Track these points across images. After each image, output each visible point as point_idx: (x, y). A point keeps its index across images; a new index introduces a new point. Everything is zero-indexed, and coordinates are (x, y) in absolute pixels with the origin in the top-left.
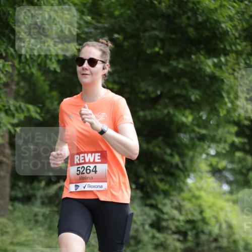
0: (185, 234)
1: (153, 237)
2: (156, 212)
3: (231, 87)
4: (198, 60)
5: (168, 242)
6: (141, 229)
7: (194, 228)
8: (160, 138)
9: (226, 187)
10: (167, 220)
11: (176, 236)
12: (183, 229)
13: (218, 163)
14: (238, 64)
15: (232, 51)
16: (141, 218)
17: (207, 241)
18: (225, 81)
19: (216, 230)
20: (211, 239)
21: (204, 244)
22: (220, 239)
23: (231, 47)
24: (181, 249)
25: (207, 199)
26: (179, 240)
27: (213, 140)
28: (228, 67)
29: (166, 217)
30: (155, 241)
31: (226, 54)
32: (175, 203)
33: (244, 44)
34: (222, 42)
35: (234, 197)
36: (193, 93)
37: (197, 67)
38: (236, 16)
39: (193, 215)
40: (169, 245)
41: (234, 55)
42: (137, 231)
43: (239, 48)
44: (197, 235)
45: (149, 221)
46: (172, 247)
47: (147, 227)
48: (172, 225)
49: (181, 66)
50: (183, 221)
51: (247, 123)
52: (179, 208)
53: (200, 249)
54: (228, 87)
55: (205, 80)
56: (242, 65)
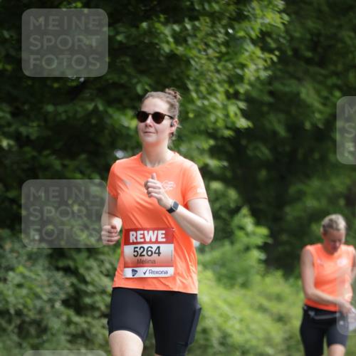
1: (69, 322)
2: (74, 280)
3: (202, 74)
5: (94, 331)
6: (48, 308)
8: (83, 156)
10: (92, 294)
14: (214, 34)
15: (205, 13)
16: (48, 290)
18: (193, 62)
23: (203, 5)
28: (196, 40)
29: (90, 288)
30: (72, 329)
31: (193, 18)
32: (108, 266)
35: (208, 257)
36: (139, 82)
37: (147, 41)
40: (96, 335)
41: (208, 20)
42: (41, 311)
43: (216, 7)
45: (63, 296)
47: (58, 305)
49: (120, 38)
51: (228, 133)
54: (197, 73)
55: (159, 61)
56: (221, 37)
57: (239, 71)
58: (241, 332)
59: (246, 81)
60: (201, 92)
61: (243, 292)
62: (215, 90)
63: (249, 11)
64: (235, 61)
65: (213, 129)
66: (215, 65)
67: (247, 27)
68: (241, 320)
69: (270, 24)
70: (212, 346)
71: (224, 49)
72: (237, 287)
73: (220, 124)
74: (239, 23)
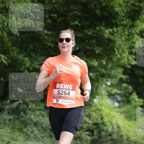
0: (92, 131)
3: (120, 46)
4: (101, 30)
5: (83, 136)
7: (98, 128)
9: (117, 104)
11: (87, 133)
12: (91, 129)
13: (111, 90)
14: (124, 32)
15: (121, 25)
17: (105, 135)
18: (116, 42)
19: (110, 129)
20: (108, 134)
21: (103, 137)
22: (113, 135)
23: (120, 22)
24: (90, 140)
25: (105, 111)
26: (89, 135)
27: (109, 76)
28: (118, 34)
31: (117, 27)
32: (87, 113)
33: (128, 20)
34: (115, 19)
35: (122, 110)
36: (97, 49)
37: (100, 34)
38: (123, 4)
39: (97, 120)
40: (83, 138)
41: (122, 27)
43: (125, 22)
44: (99, 132)
46: (85, 139)
48: (85, 126)
49: (90, 33)
50: (92, 124)
51: (129, 67)
52: (89, 116)
53: (101, 140)
54: (118, 46)
55: (105, 41)
56: (126, 33)
57: (133, 45)
58: (134, 136)
59: (135, 48)
60: (119, 52)
61: (134, 122)
62: (125, 51)
63: (136, 24)
64: (131, 41)
65: (124, 65)
66: (125, 43)
67: (135, 30)
68: (134, 132)
69: (143, 28)
70: (124, 141)
71: (127, 37)
72: (132, 120)
73: (126, 63)
74: (133, 28)
